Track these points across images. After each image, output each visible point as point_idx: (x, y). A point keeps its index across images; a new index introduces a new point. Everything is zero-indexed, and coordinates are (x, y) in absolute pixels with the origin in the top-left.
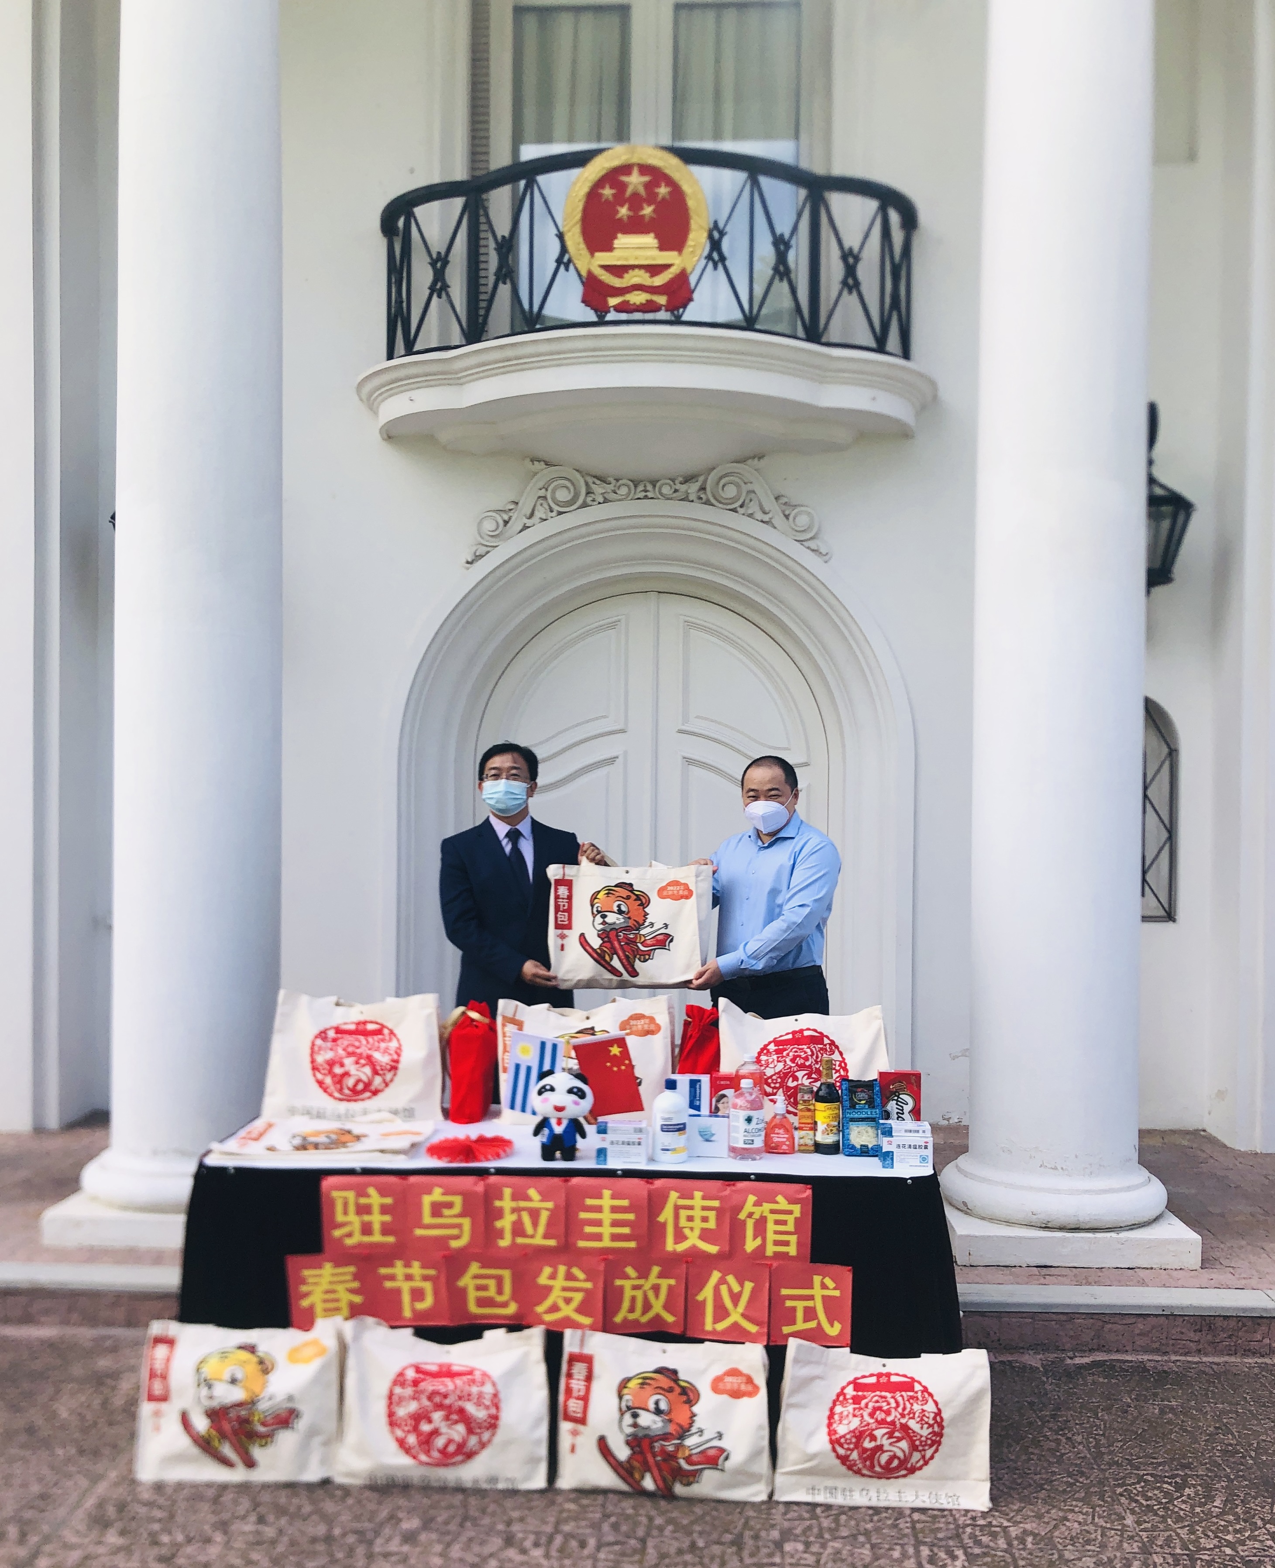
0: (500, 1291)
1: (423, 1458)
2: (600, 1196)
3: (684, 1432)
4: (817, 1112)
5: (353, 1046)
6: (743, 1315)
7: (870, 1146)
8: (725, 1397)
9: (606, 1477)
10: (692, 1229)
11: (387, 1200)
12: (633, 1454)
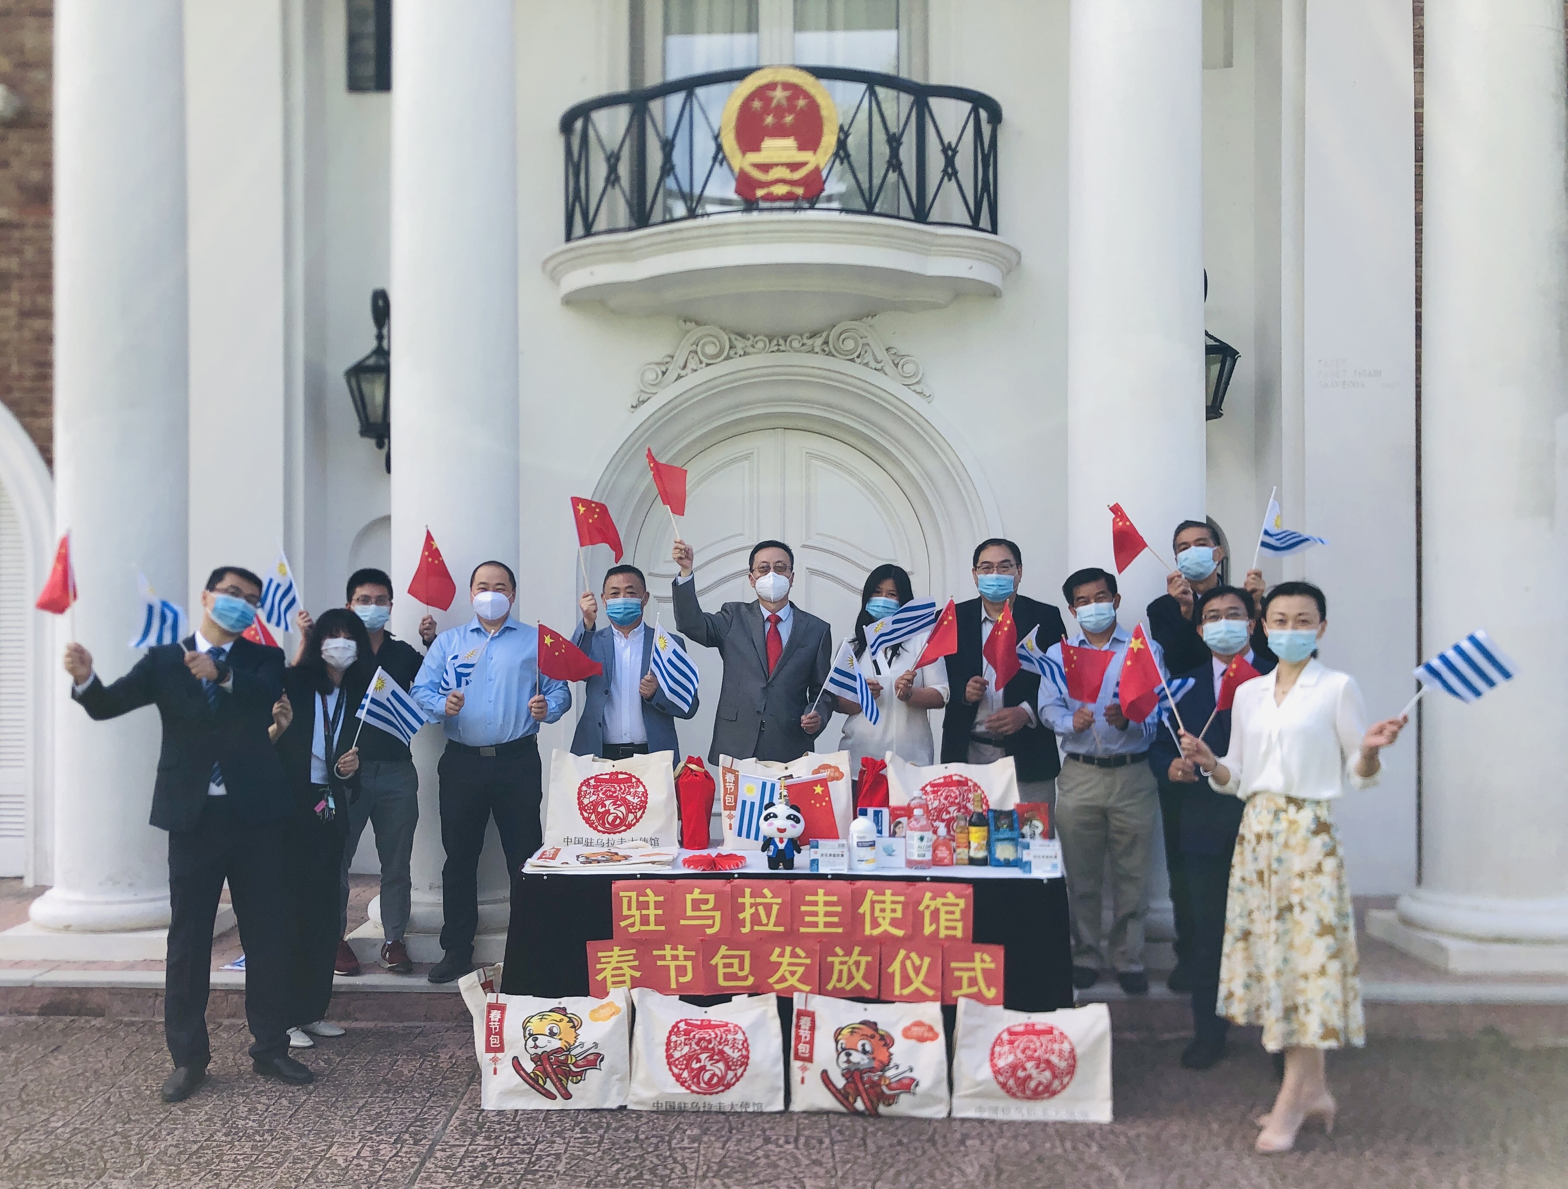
0: (742, 968)
1: (694, 1088)
2: (816, 894)
3: (884, 1067)
4: (971, 834)
5: (610, 790)
6: (924, 983)
7: (1010, 858)
8: (913, 1042)
9: (828, 1101)
10: (884, 918)
11: (661, 899)
12: (848, 1083)
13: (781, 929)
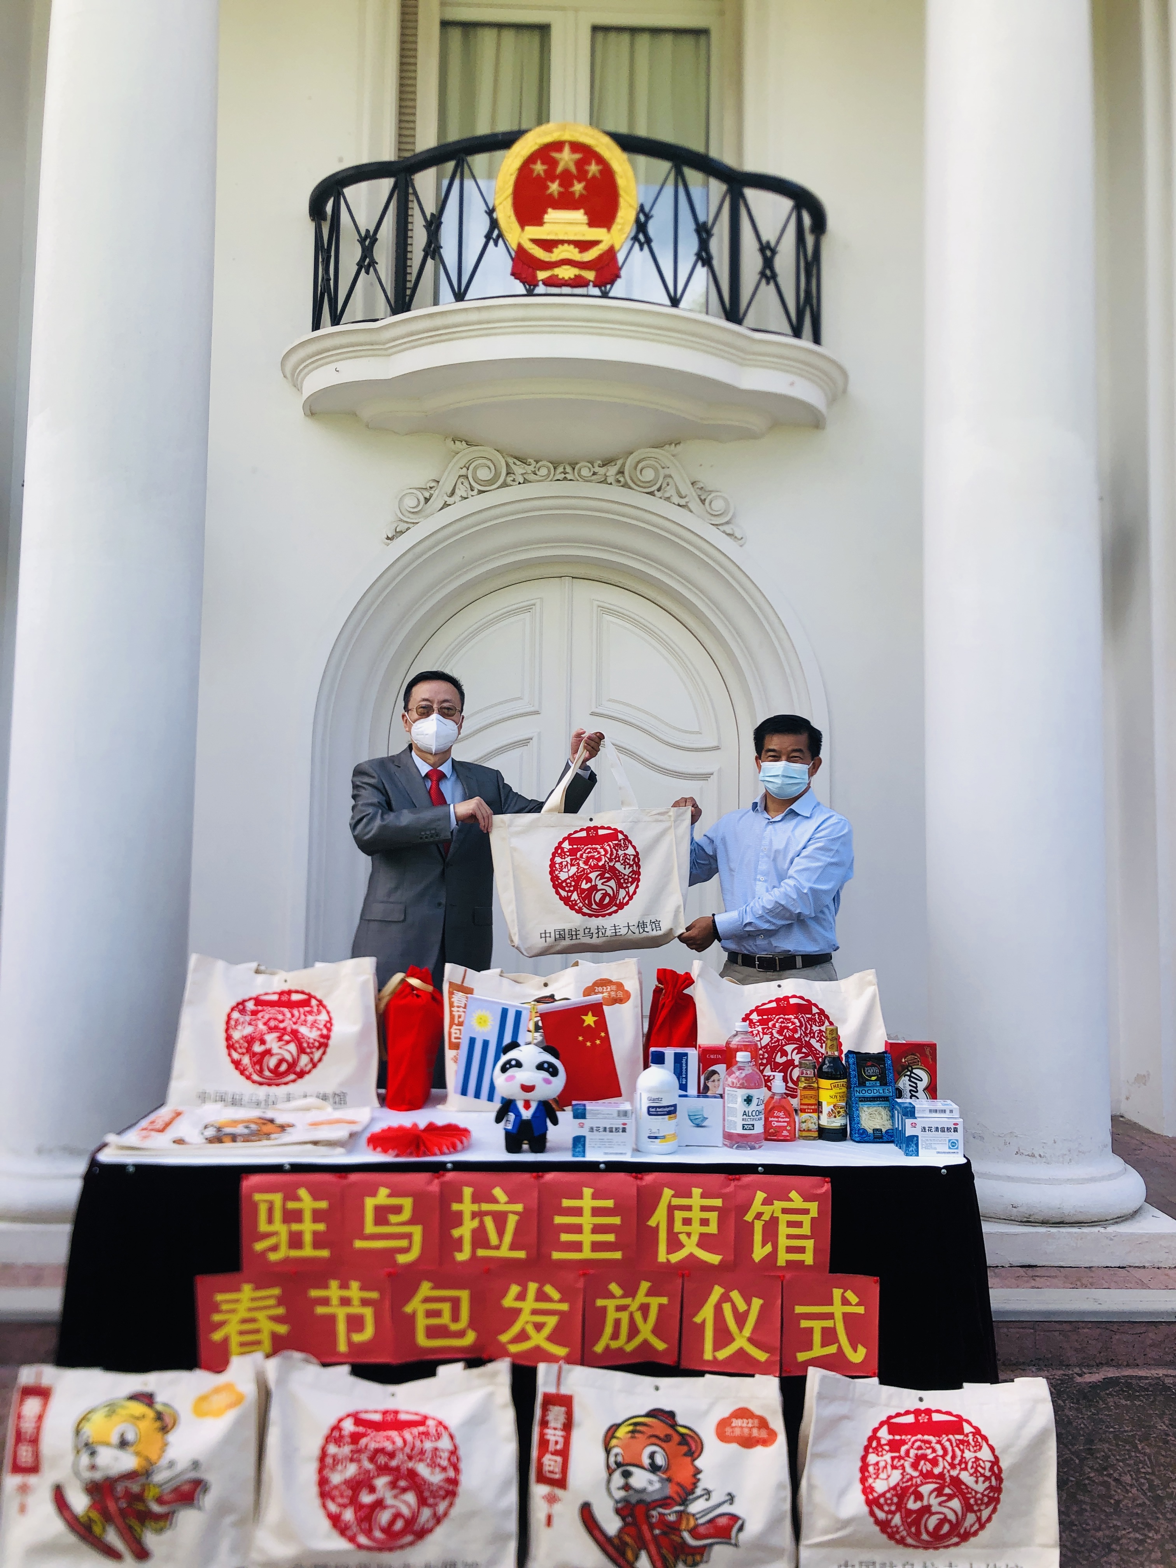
0: (455, 1318)
1: (363, 1540)
2: (580, 1196)
3: (686, 1494)
4: (821, 1091)
5: (275, 1019)
6: (750, 1340)
7: (884, 1130)
8: (734, 1446)
9: (592, 1556)
10: (689, 1235)
11: (323, 1205)
12: (626, 1525)
13: (521, 1254)
